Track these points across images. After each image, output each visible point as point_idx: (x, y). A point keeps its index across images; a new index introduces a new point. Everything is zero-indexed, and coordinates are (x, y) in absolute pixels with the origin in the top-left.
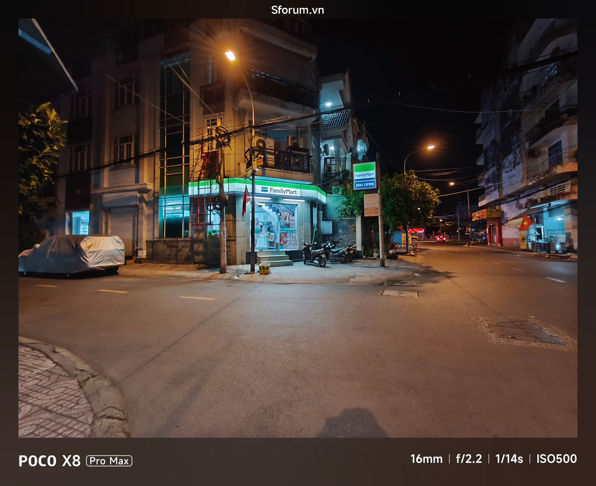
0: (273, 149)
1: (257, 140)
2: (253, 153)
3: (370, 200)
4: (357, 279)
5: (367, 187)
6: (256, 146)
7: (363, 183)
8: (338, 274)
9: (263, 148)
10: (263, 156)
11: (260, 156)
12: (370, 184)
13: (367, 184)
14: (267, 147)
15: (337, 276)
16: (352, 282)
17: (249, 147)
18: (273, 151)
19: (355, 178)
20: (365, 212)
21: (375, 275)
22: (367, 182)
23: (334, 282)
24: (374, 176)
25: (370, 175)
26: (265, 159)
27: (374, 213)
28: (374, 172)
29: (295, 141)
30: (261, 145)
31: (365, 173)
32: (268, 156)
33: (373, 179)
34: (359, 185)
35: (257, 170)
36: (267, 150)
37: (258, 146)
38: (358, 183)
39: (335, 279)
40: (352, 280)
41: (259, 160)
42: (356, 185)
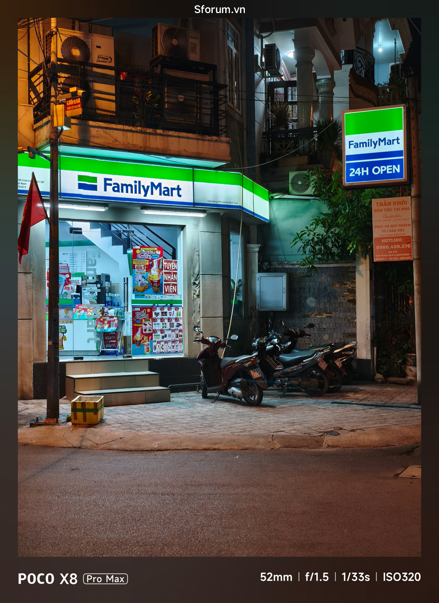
0: (112, 64)
1: (64, 38)
2: (55, 78)
3: (389, 214)
4: (345, 438)
5: (380, 176)
6: (60, 56)
7: (371, 165)
8: (293, 423)
9: (80, 63)
10: (80, 92)
11: (73, 89)
12: (388, 169)
13: (381, 170)
14: (95, 60)
15: (288, 430)
16: (328, 446)
17: (42, 59)
18: (112, 73)
19: (349, 151)
20: (377, 248)
21: (397, 428)
22: (380, 164)
23: (278, 446)
24: (400, 147)
25: (391, 142)
26: (88, 100)
27: (400, 251)
28: (400, 134)
29: (175, 42)
30: (76, 52)
31: (375, 136)
32: (98, 86)
33: (399, 153)
34: (358, 172)
35: (65, 128)
36: (96, 70)
37: (69, 58)
38: (356, 166)
39: (283, 437)
40: (329, 439)
41: (71, 102)
42: (349, 172)
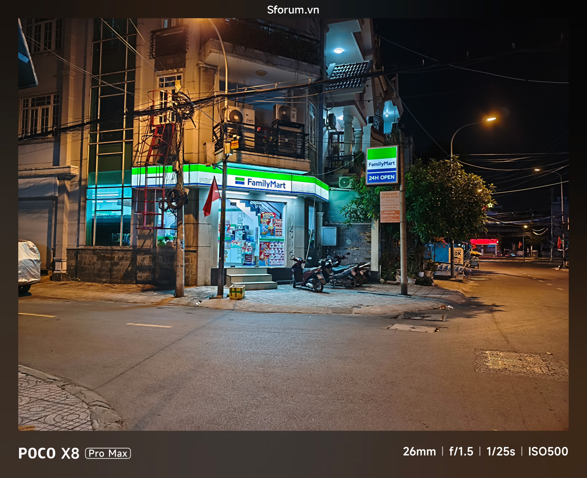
0: (254, 124)
1: (231, 111)
2: (226, 130)
3: (388, 199)
4: (363, 310)
5: (384, 180)
6: (229, 119)
7: (380, 175)
8: (338, 302)
9: (238, 123)
10: (238, 137)
11: (234, 136)
12: (388, 177)
13: (385, 177)
14: (245, 121)
15: (335, 305)
16: (355, 313)
17: (220, 121)
18: (253, 128)
19: (369, 168)
20: (382, 216)
21: (390, 305)
22: (384, 174)
23: (330, 312)
24: (395, 166)
25: (390, 164)
26: (241, 141)
27: (394, 218)
28: (395, 160)
29: (284, 113)
30: (236, 118)
31: (382, 161)
32: (246, 134)
33: (394, 169)
34: (373, 178)
35: (230, 154)
36: (245, 126)
37: (232, 119)
38: (372, 175)
39: (333, 308)
40: (355, 310)
41: (233, 142)
42: (369, 178)
